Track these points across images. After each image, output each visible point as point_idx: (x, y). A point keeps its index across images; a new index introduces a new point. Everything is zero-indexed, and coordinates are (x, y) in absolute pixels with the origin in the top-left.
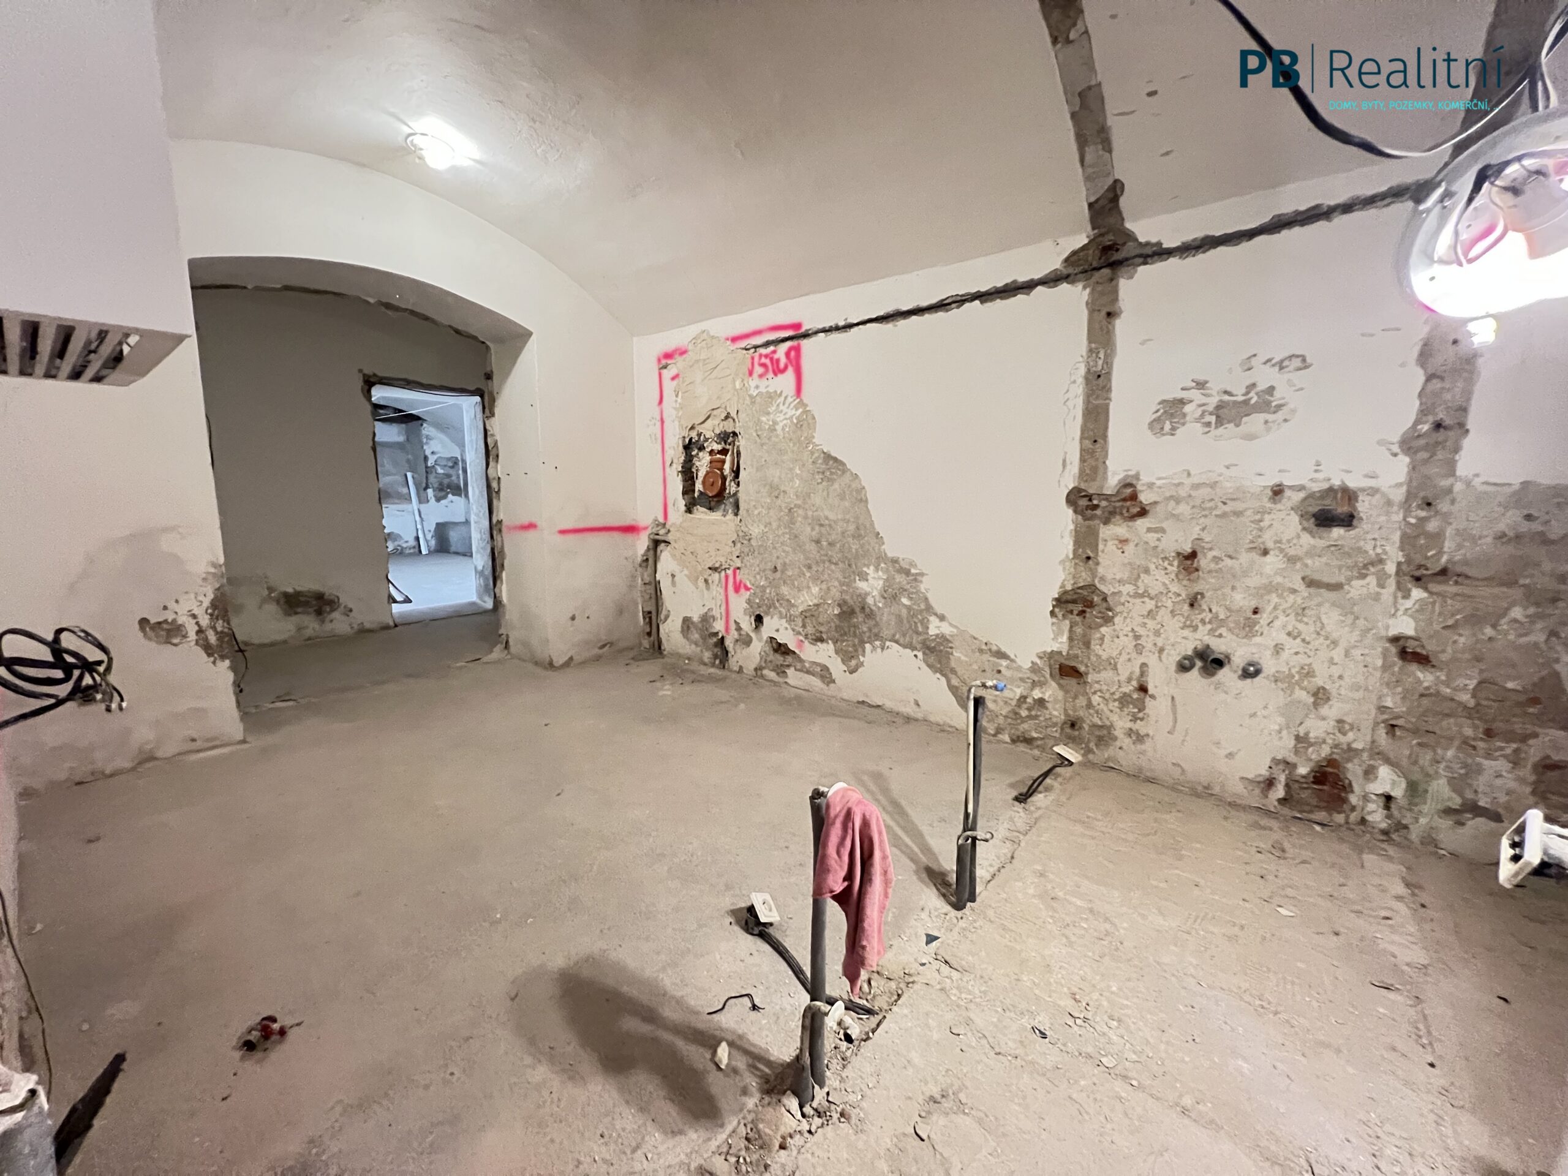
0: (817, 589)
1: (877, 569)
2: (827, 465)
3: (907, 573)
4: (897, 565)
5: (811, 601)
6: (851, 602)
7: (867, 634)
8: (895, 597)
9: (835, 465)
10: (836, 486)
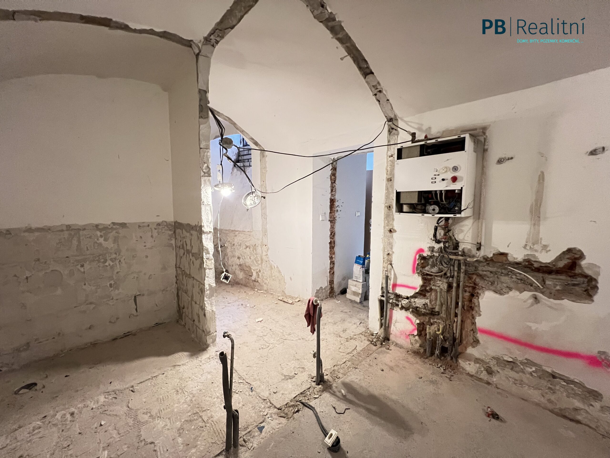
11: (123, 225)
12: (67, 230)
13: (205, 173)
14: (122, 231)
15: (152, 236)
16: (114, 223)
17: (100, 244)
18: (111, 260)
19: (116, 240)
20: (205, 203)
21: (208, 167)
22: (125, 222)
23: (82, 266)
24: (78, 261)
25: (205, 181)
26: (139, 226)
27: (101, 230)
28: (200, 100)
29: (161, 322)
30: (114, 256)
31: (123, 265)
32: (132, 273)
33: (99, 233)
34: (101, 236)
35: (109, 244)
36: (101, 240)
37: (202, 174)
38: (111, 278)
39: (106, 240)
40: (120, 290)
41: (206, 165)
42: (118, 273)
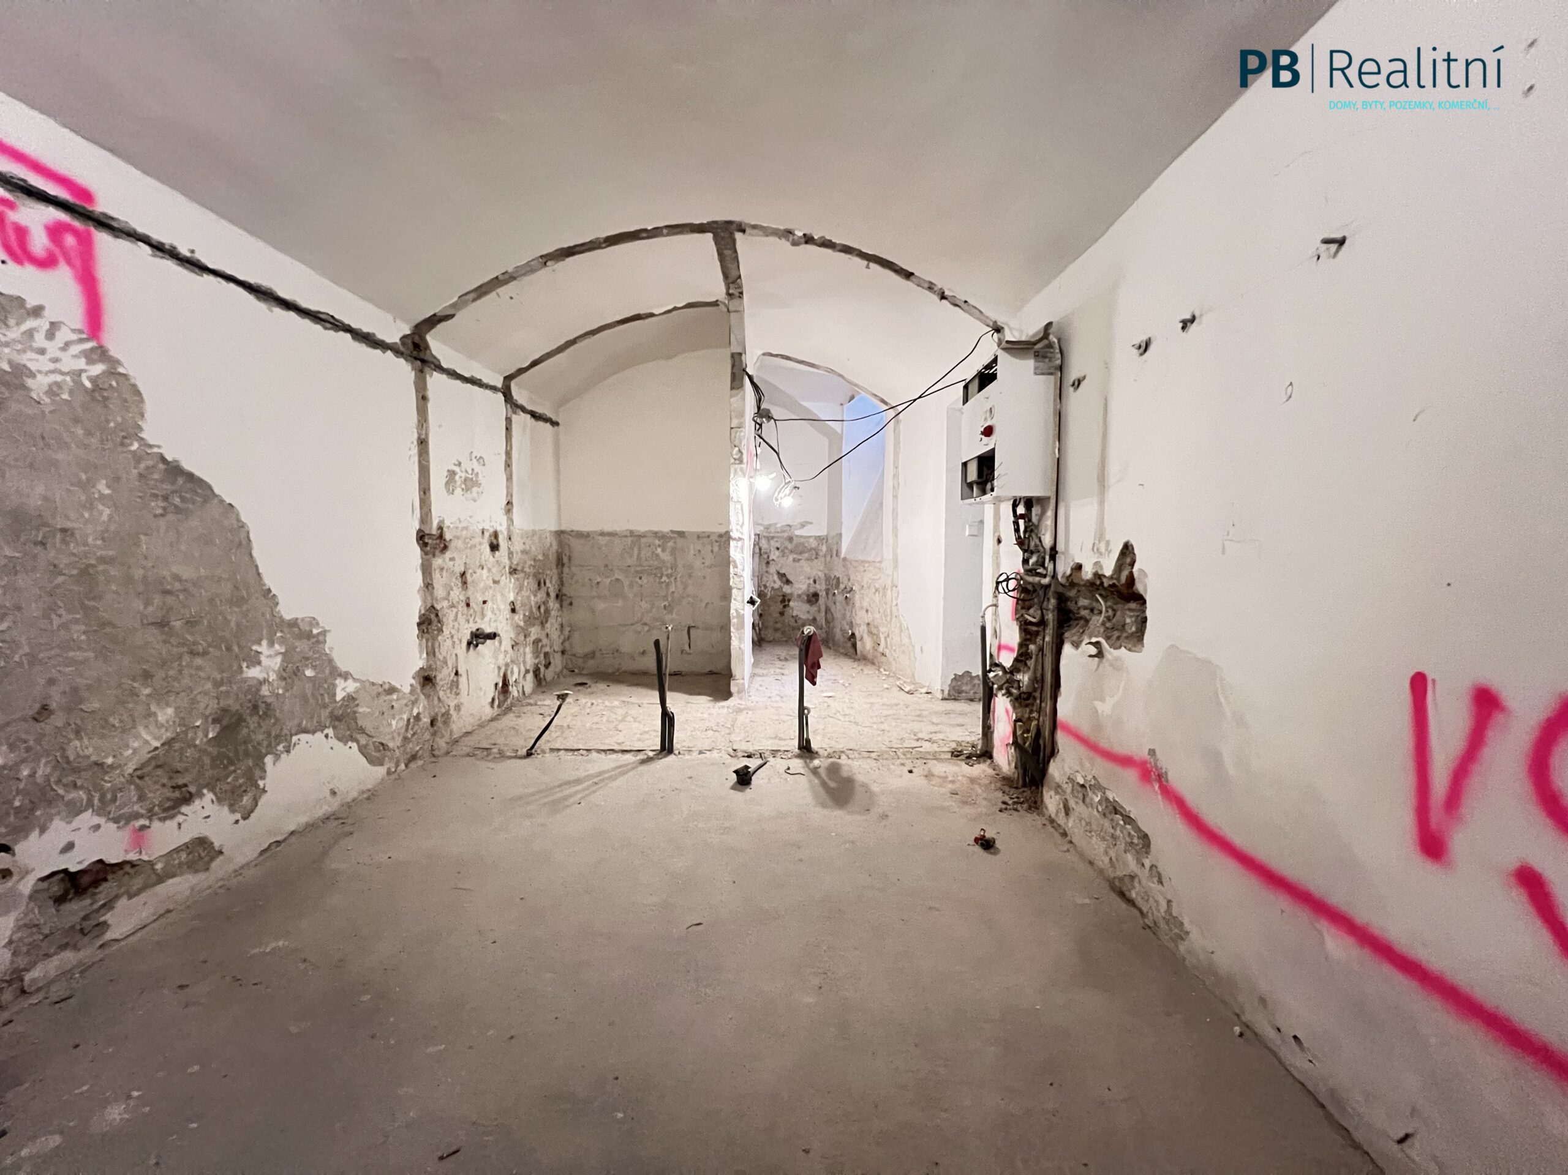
0: (170, 711)
1: (271, 644)
2: (173, 483)
3: (309, 635)
4: (296, 630)
5: (156, 738)
6: (235, 707)
7: (265, 743)
8: (297, 672)
9: (189, 485)
10: (194, 522)
11: (681, 534)
12: (631, 536)
13: (735, 459)
14: (680, 542)
15: (712, 551)
16: (672, 532)
17: (657, 555)
18: (667, 575)
19: (673, 552)
20: (735, 499)
21: (740, 451)
22: (684, 530)
23: (640, 578)
24: (637, 572)
25: (736, 470)
26: (698, 537)
27: (659, 538)
28: (733, 366)
29: (716, 671)
30: (670, 571)
31: (678, 583)
32: (688, 596)
33: (657, 542)
34: (659, 546)
35: (666, 557)
36: (659, 550)
37: (732, 461)
38: (665, 598)
39: (663, 551)
40: (674, 616)
41: (737, 449)
42: (673, 592)
